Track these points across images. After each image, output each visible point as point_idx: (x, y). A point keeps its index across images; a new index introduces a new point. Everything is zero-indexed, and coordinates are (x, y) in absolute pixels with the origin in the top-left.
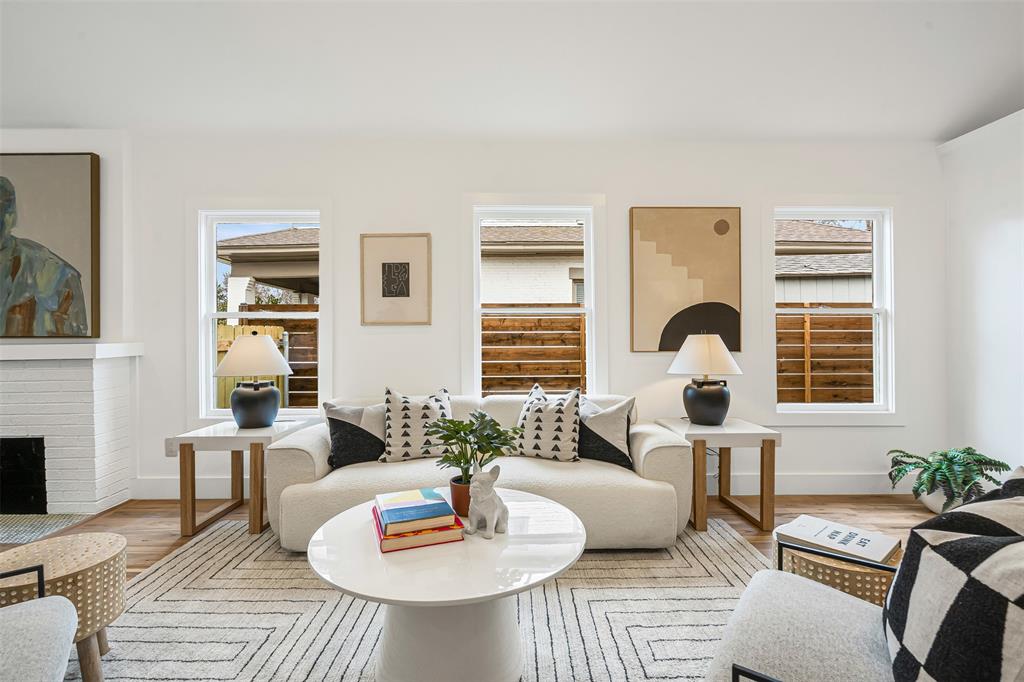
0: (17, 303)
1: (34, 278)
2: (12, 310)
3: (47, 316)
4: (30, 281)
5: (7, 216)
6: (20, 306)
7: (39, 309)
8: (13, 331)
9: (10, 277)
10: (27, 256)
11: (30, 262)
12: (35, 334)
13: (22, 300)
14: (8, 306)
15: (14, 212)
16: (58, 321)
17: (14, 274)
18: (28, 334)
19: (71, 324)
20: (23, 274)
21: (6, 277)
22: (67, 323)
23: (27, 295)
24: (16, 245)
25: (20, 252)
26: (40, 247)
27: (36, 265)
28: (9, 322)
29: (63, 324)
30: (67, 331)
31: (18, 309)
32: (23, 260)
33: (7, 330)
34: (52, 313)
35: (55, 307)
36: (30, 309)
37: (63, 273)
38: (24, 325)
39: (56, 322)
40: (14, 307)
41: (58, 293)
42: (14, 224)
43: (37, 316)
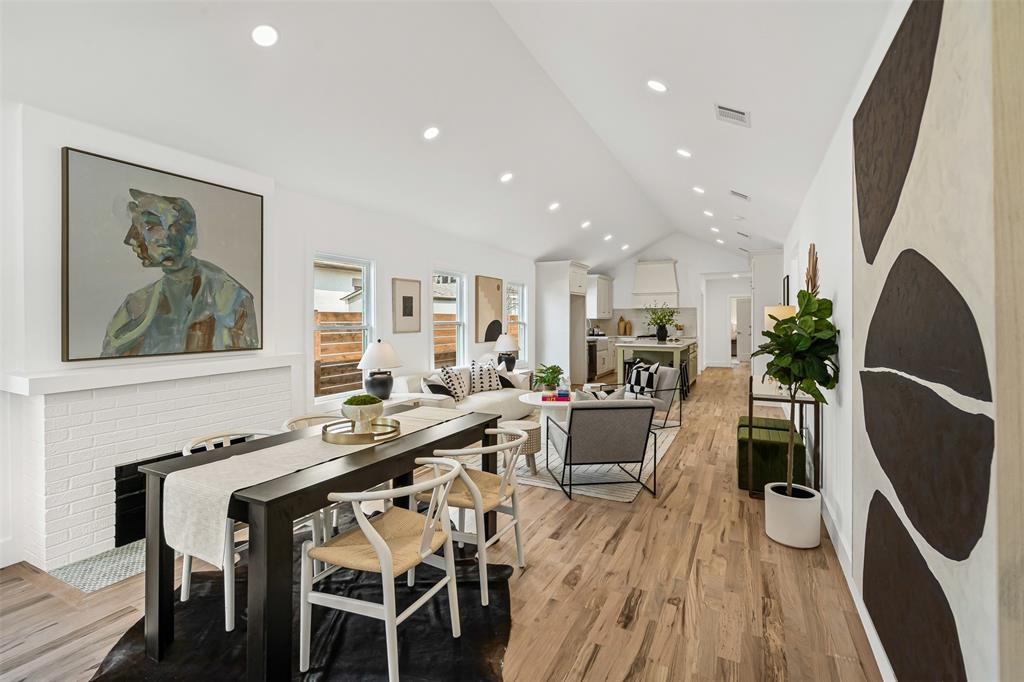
0: (197, 321)
1: (214, 298)
2: (193, 327)
3: (225, 332)
4: (210, 300)
5: (188, 237)
6: (200, 323)
7: (217, 325)
8: (194, 346)
9: (190, 297)
10: (207, 277)
11: (210, 283)
12: (214, 349)
13: (202, 318)
14: (189, 323)
15: (194, 234)
16: (234, 337)
17: (194, 294)
18: (208, 348)
19: (245, 339)
20: (203, 294)
21: (187, 296)
22: (242, 337)
23: (207, 313)
24: (197, 266)
25: (201, 272)
26: (219, 270)
27: (216, 286)
28: (189, 339)
29: (239, 339)
30: (242, 345)
31: (198, 326)
32: (203, 280)
33: (187, 347)
34: (230, 329)
35: (232, 324)
36: (210, 325)
37: (239, 296)
38: (204, 341)
39: (232, 338)
40: (195, 324)
41: (235, 312)
42: (194, 245)
43: (216, 332)
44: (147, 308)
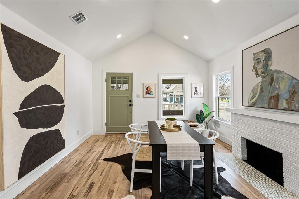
0: (272, 96)
1: (279, 85)
2: (271, 98)
3: (284, 101)
4: (277, 87)
5: (269, 62)
6: (273, 97)
7: (281, 97)
8: (271, 106)
9: (270, 86)
10: (276, 77)
11: (277, 78)
12: (279, 108)
13: (274, 94)
14: (269, 96)
15: (272, 60)
17: (271, 84)
18: (276, 108)
19: (295, 105)
20: (274, 84)
21: (269, 86)
22: (293, 104)
23: (276, 92)
24: (272, 73)
25: (274, 75)
26: (281, 72)
27: (280, 80)
28: (269, 103)
29: (291, 105)
30: (293, 108)
31: (273, 98)
32: (275, 78)
33: (269, 106)
34: (287, 100)
35: (288, 97)
36: (277, 97)
37: (291, 83)
38: (275, 104)
39: (288, 104)
40: (272, 97)
41: (289, 91)
42: (271, 65)
43: (280, 101)
44: (257, 91)
